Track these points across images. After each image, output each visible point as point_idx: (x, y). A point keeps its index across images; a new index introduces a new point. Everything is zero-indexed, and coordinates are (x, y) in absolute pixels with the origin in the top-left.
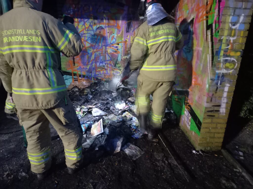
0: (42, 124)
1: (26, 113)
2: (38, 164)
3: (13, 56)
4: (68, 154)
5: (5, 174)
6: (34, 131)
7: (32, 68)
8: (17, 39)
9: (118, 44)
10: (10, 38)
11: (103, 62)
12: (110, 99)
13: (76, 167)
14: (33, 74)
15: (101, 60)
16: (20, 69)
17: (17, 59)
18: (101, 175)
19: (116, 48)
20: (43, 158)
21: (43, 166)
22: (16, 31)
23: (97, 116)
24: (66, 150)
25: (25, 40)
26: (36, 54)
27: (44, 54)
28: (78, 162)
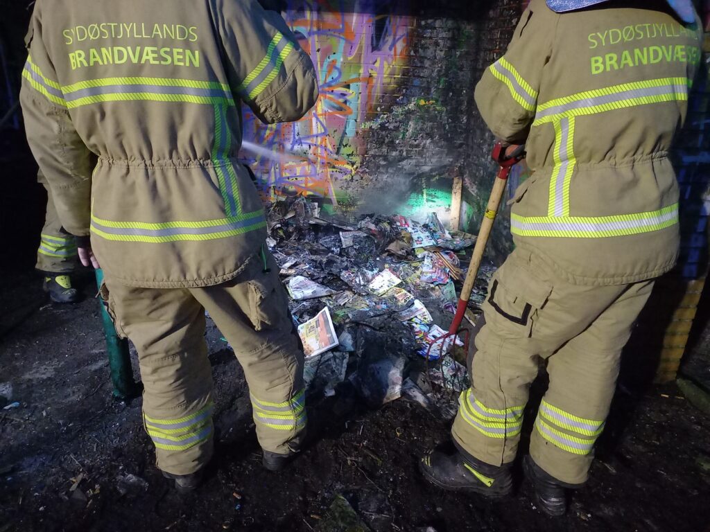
0: (188, 331)
1: (142, 298)
2: (180, 448)
3: (103, 115)
4: (265, 413)
5: (74, 482)
6: (167, 352)
7: (167, 156)
8: (121, 57)
9: (348, 86)
10: (93, 51)
11: (303, 141)
12: (334, 249)
13: (294, 451)
14: (170, 174)
15: (296, 133)
16: (123, 158)
17: (118, 124)
18: (363, 468)
19: (340, 98)
20: (194, 430)
21: (196, 452)
22: (117, 28)
23: (304, 300)
24: (257, 402)
25: (147, 61)
26: (180, 107)
27: (208, 109)
28: (298, 435)
